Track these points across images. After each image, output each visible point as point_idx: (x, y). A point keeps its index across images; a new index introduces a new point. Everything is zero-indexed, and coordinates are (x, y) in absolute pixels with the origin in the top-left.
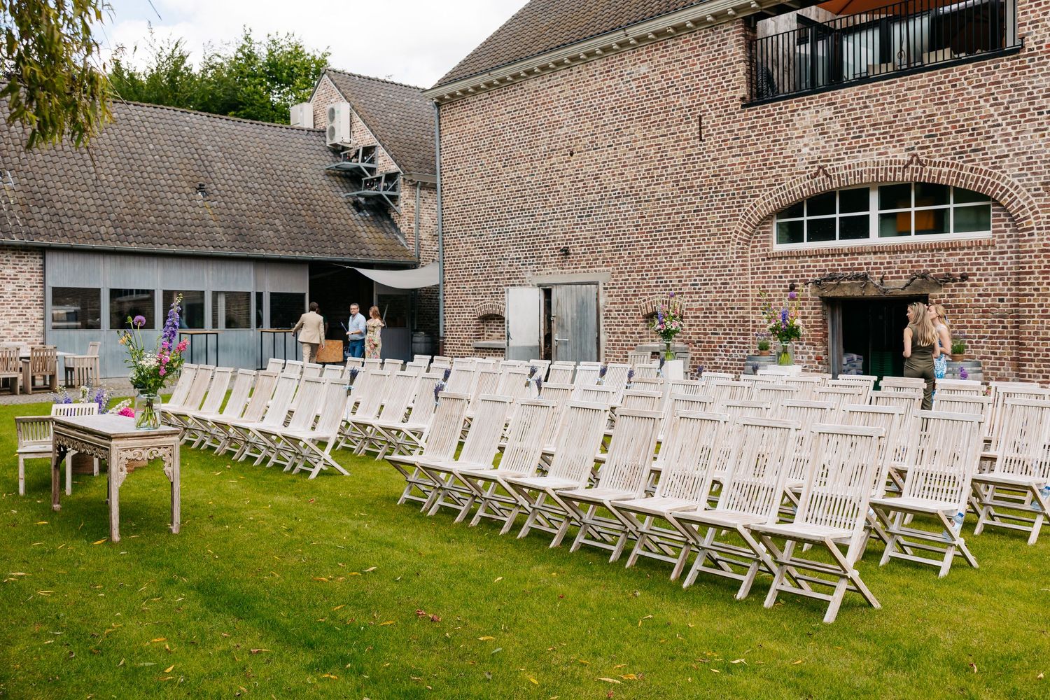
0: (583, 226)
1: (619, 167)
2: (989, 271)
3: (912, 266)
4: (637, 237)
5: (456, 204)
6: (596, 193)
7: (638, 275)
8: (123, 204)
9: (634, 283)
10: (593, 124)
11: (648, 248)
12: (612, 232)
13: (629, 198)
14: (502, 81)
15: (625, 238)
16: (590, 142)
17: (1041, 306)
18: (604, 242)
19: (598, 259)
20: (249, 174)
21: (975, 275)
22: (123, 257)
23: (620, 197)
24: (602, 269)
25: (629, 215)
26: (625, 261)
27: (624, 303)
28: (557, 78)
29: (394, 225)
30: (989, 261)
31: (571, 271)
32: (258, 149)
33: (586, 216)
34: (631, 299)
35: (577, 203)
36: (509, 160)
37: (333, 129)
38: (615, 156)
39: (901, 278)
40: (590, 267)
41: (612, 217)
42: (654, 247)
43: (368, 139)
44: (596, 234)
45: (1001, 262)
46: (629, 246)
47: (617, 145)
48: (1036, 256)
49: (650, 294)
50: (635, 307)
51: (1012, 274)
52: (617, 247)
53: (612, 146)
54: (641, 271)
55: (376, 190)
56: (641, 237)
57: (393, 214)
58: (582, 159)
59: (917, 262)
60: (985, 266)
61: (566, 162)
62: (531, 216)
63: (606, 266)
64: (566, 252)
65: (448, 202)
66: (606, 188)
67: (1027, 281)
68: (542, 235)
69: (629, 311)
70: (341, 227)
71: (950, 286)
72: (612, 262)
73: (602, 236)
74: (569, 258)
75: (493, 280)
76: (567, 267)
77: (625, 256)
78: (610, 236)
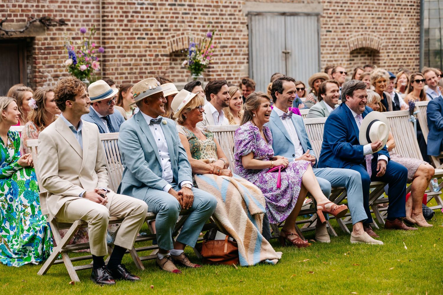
2: (79, 18)
3: (22, 11)
17: (119, 47)
21: (69, 20)
30: (79, 9)
39: (12, 21)
45: (87, 10)
48: (115, 8)
51: (95, 21)
59: (26, 6)
60: (76, 13)
67: (110, 27)
71: (51, 30)
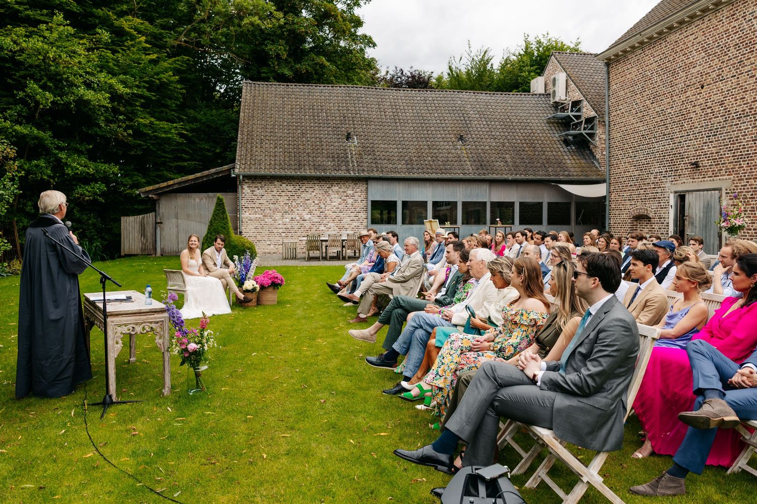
0: (710, 144)
1: (740, 93)
5: (619, 135)
6: (721, 116)
8: (414, 150)
9: (752, 188)
10: (720, 60)
12: (733, 147)
13: (749, 117)
14: (651, 38)
15: (744, 151)
16: (717, 76)
18: (727, 155)
19: (722, 170)
20: (495, 126)
22: (409, 182)
23: (741, 117)
24: (724, 177)
25: (748, 132)
28: (693, 29)
29: (592, 153)
31: (700, 180)
32: (503, 110)
33: (713, 136)
35: (706, 126)
36: (655, 98)
37: (554, 92)
38: (737, 85)
40: (715, 176)
41: (734, 134)
43: (577, 95)
44: (720, 149)
46: (748, 157)
47: (739, 74)
50: (752, 208)
52: (738, 159)
53: (735, 76)
55: (579, 130)
57: (591, 146)
58: (710, 90)
61: (698, 94)
62: (671, 139)
63: (728, 175)
64: (696, 165)
65: (614, 134)
66: (729, 111)
68: (678, 154)
70: (552, 157)
72: (733, 171)
73: (726, 151)
74: (699, 170)
75: (643, 189)
76: (697, 177)
77: (744, 166)
78: (732, 150)
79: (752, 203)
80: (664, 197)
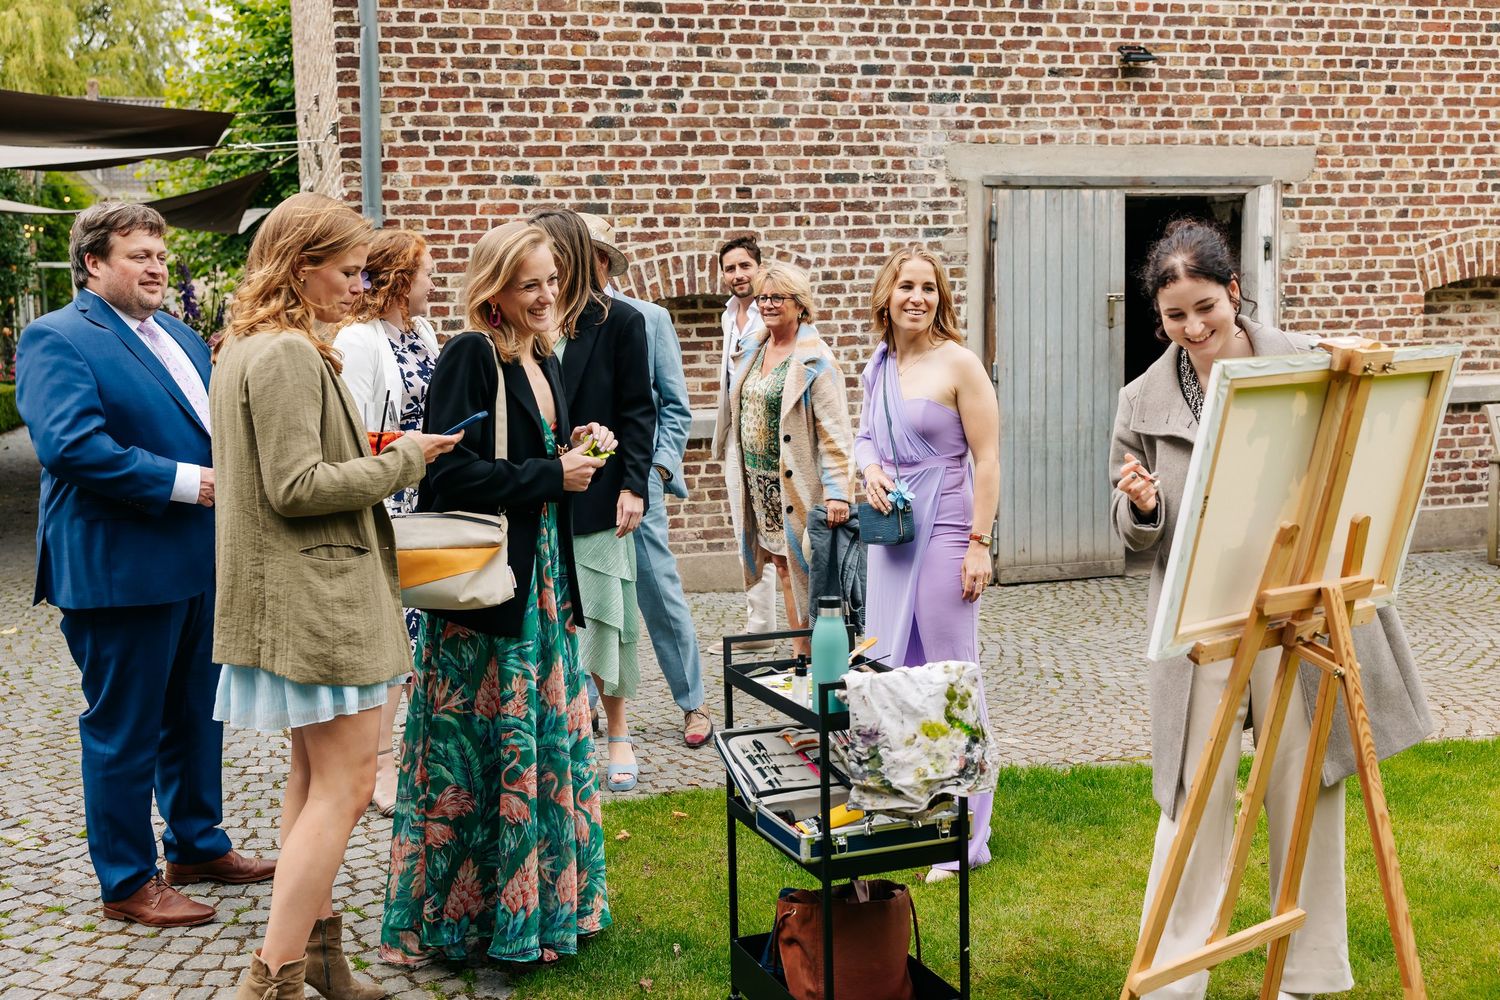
4: (1421, 40)
7: (1417, 163)
11: (1460, 78)
15: (1375, 38)
18: (1291, 42)
19: (1264, 100)
24: (1280, 135)
26: (1371, 113)
27: (1363, 252)
31: (1148, 133)
34: (1388, 239)
40: (1227, 126)
42: (1479, 78)
46: (1391, 65)
49: (1457, 224)
50: (1401, 263)
52: (1346, 63)
54: (1430, 151)
56: (1436, 40)
63: (1296, 126)
64: (1133, 63)
69: (1378, 276)
72: (1323, 113)
73: (1287, 23)
74: (1140, 87)
75: (723, 150)
76: (1128, 118)
77: (1375, 97)
78: (1320, 24)
79: (1403, 245)
80: (900, 206)
